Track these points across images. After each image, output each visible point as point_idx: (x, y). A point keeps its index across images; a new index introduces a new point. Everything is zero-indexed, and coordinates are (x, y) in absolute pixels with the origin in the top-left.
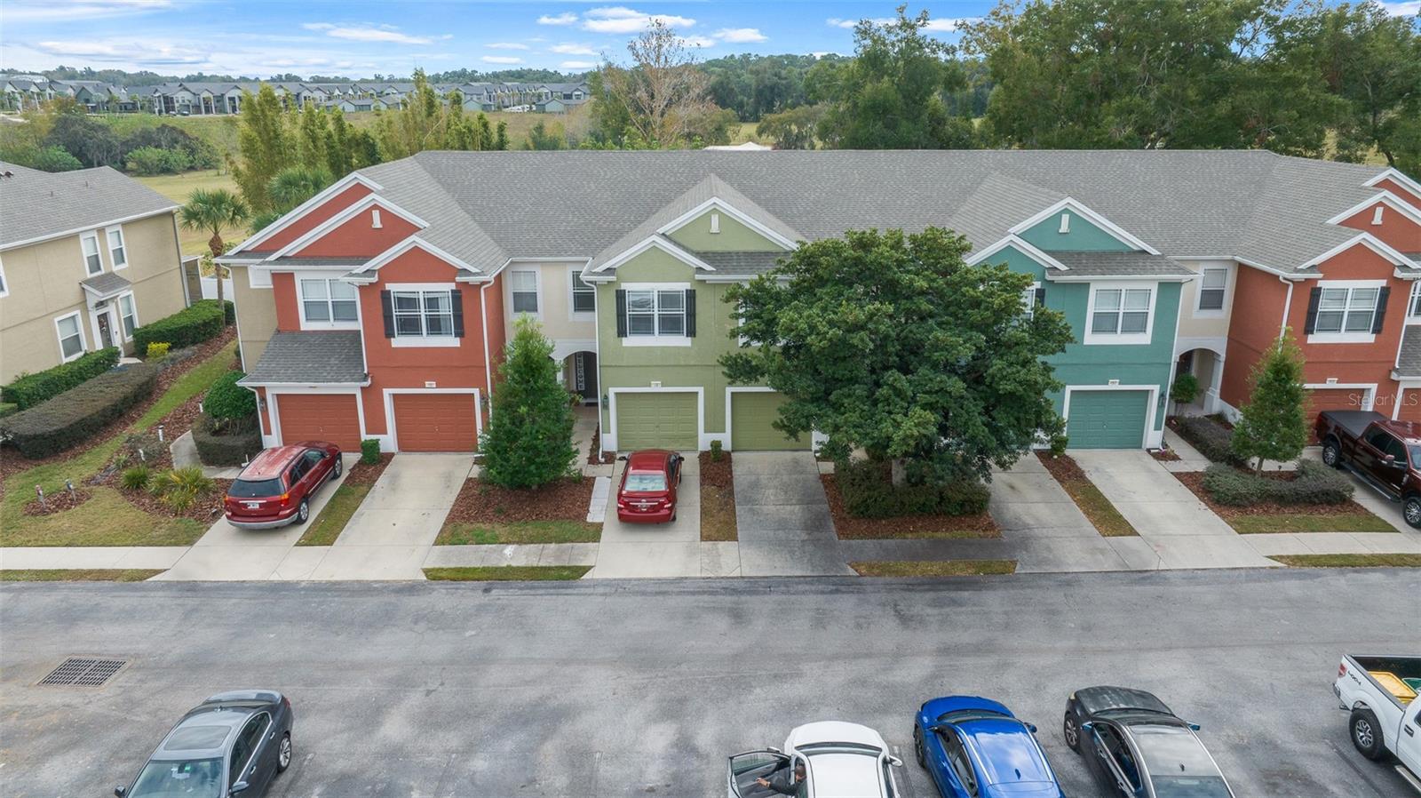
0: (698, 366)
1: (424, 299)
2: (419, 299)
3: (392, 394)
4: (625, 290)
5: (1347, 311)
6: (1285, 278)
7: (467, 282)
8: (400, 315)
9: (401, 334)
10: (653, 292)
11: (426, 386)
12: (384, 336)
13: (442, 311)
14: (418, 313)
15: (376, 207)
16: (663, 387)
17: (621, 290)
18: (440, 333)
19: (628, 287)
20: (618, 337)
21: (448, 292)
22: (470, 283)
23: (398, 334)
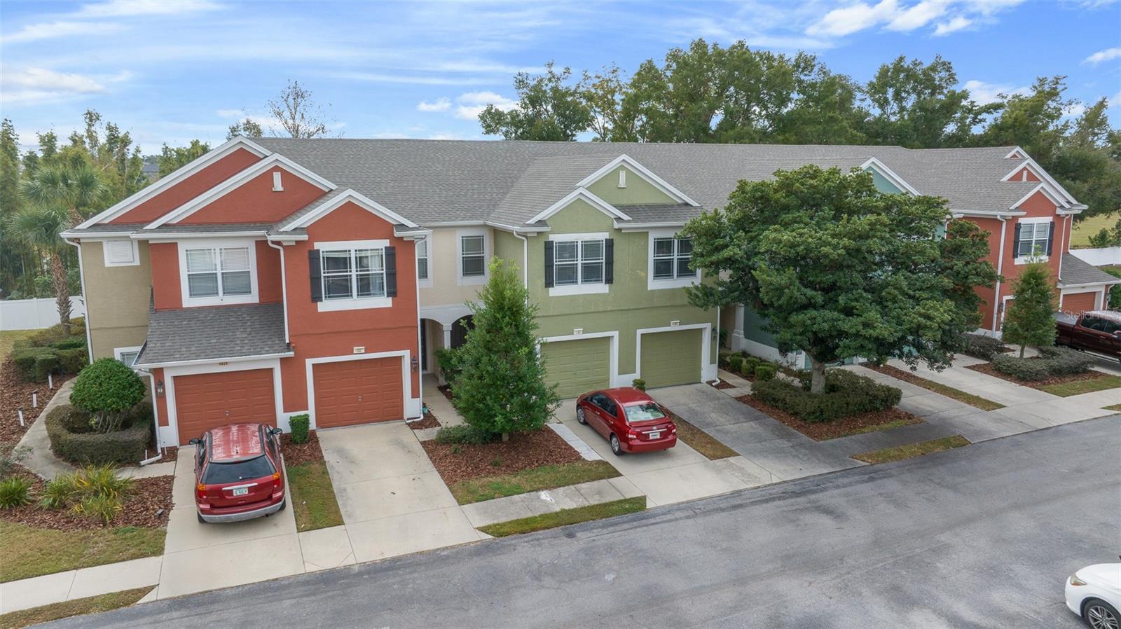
0: (614, 311)
1: (356, 258)
2: (350, 258)
3: (314, 365)
4: (552, 242)
5: (1034, 239)
6: (1001, 216)
7: (402, 238)
8: (328, 277)
9: (329, 297)
10: (577, 242)
11: (355, 352)
12: (310, 300)
13: (372, 270)
14: (349, 273)
15: (276, 169)
16: (583, 333)
17: (549, 242)
18: (370, 294)
19: (556, 238)
20: (546, 287)
21: (382, 249)
22: (405, 239)
23: (326, 297)
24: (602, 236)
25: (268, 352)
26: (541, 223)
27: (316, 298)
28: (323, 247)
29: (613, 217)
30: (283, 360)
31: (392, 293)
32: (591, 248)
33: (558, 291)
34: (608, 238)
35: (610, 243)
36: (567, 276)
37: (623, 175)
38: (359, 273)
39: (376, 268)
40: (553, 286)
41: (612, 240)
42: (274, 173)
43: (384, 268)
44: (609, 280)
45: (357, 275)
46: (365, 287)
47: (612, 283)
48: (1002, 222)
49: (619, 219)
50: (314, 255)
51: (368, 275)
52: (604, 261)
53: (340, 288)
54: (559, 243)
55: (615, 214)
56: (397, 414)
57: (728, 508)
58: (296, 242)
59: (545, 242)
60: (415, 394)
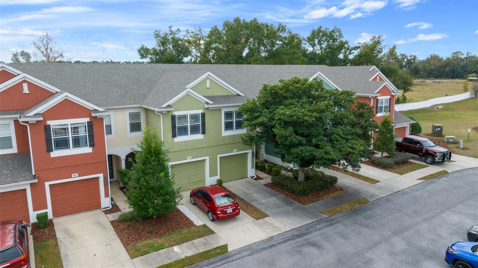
0: (207, 147)
1: (71, 128)
2: (68, 128)
3: (50, 186)
4: (175, 115)
5: (383, 106)
6: (371, 96)
7: (97, 117)
8: (56, 139)
9: (57, 149)
10: (187, 115)
11: (73, 177)
12: (46, 151)
13: (80, 134)
14: (68, 136)
15: (25, 81)
16: (192, 159)
17: (173, 115)
18: (80, 146)
19: (177, 113)
20: (173, 137)
21: (85, 123)
22: (98, 117)
23: (55, 149)
24: (200, 112)
25: (22, 181)
26: (169, 106)
27: (50, 150)
28: (53, 123)
29: (204, 102)
30: (31, 185)
31: (92, 145)
32: (194, 117)
33: (179, 139)
34: (202, 112)
35: (203, 115)
36: (183, 131)
37: (208, 82)
38: (73, 136)
39: (83, 133)
40: (176, 137)
41: (204, 113)
42: (23, 84)
43: (87, 132)
44: (204, 132)
45: (72, 137)
46: (77, 143)
47: (205, 134)
48: (371, 98)
49: (207, 103)
50: (47, 128)
51: (79, 136)
52: (201, 123)
53: (63, 144)
54: (178, 116)
55: (205, 101)
56: (97, 206)
57: (268, 247)
58: (36, 121)
59: (172, 116)
60: (107, 195)
